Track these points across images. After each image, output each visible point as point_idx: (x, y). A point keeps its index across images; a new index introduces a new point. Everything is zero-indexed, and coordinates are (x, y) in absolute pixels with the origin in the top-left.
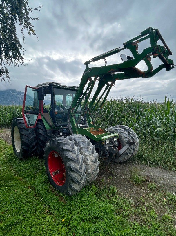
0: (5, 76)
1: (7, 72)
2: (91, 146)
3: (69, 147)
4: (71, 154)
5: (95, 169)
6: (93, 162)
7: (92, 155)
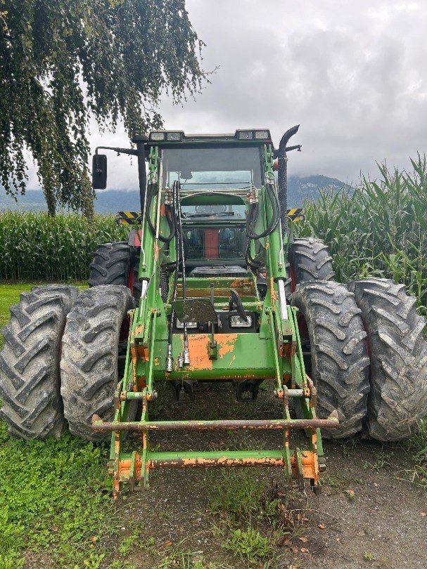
3: (24, 308)
4: (14, 323)
5: (85, 390)
6: (76, 364)
7: (82, 346)
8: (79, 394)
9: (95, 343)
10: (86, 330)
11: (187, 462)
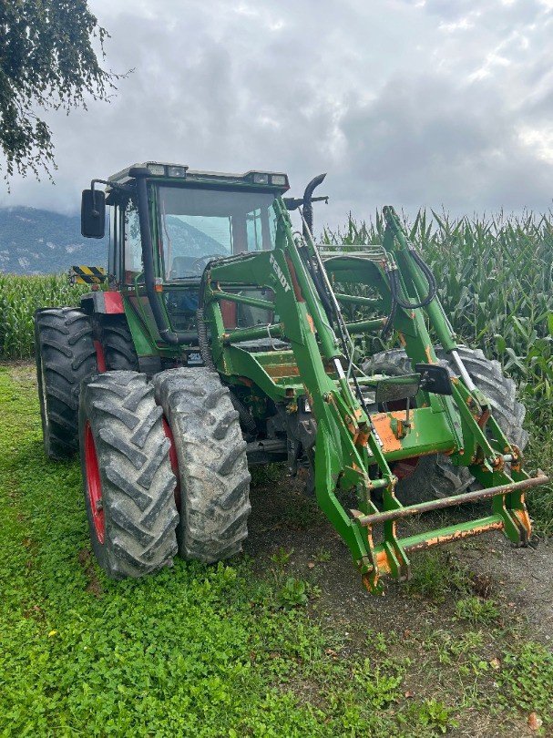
0: (35, 151)
1: (43, 135)
2: (226, 408)
3: (118, 404)
4: (116, 426)
5: (223, 498)
6: (212, 468)
7: (214, 445)
8: (216, 503)
9: (228, 439)
10: (212, 424)
11: (430, 542)
